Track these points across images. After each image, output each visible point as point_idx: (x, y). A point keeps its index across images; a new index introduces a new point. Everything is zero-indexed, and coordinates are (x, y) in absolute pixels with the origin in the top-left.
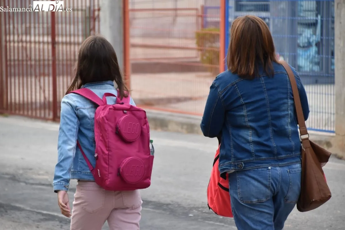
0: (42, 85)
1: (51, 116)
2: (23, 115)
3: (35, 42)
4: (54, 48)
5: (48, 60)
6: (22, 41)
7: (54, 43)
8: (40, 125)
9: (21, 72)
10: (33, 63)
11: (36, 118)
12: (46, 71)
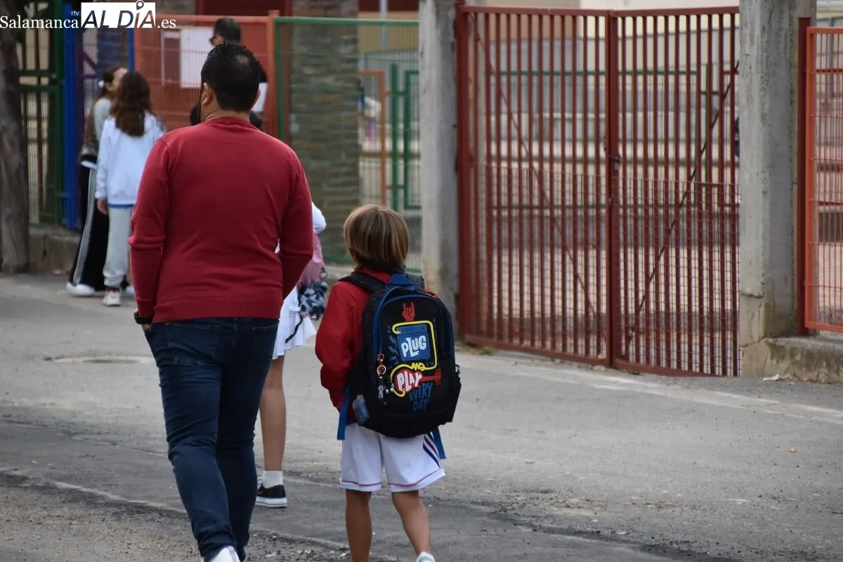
0: (580, 270)
1: (604, 355)
2: (530, 350)
3: (563, 160)
4: (612, 174)
5: (598, 206)
6: (530, 158)
7: (613, 160)
8: (573, 375)
9: (526, 236)
10: (558, 212)
11: (565, 358)
12: (592, 235)
